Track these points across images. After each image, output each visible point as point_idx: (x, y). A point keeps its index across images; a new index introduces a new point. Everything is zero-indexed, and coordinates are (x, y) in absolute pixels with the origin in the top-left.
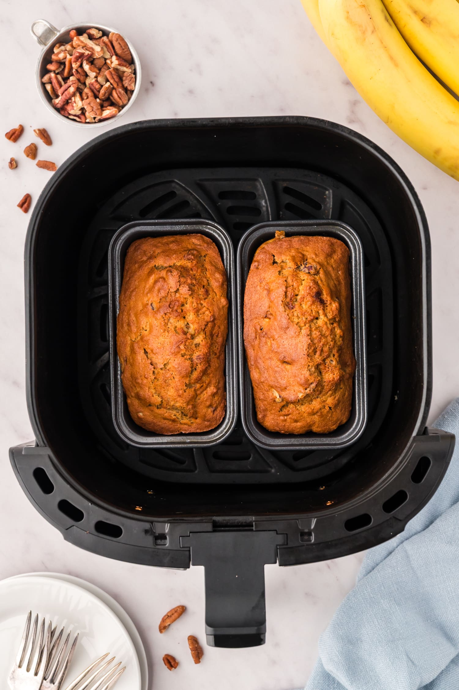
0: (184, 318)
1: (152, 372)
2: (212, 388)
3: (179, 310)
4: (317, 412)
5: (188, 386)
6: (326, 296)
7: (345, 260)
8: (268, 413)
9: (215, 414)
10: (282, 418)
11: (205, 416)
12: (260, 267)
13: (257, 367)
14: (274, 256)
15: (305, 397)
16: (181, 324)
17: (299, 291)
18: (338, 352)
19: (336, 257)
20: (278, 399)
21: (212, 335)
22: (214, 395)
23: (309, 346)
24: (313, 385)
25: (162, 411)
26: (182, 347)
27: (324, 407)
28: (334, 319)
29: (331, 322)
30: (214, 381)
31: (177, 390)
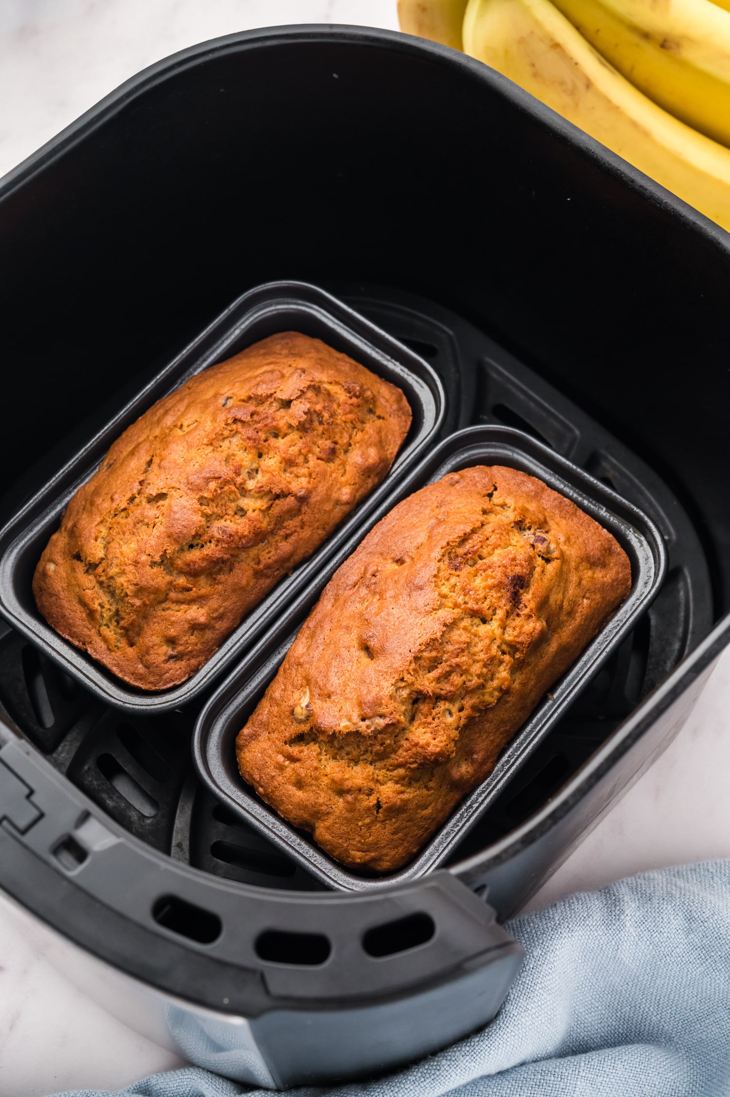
0: (260, 456)
1: (129, 495)
2: (202, 611)
3: (263, 436)
4: (349, 791)
5: (166, 562)
6: (528, 598)
7: (611, 596)
8: (264, 735)
9: (167, 666)
10: (280, 758)
11: (147, 653)
12: (458, 486)
13: (312, 636)
14: (496, 489)
15: (348, 736)
16: (246, 459)
17: (490, 554)
18: (474, 708)
19: (601, 576)
20: (300, 712)
21: (279, 521)
22: (195, 627)
23: (432, 644)
24: (381, 722)
25: (88, 581)
26: (213, 485)
27: (371, 792)
28: (513, 648)
29: (504, 647)
30: (214, 603)
31: (140, 551)
